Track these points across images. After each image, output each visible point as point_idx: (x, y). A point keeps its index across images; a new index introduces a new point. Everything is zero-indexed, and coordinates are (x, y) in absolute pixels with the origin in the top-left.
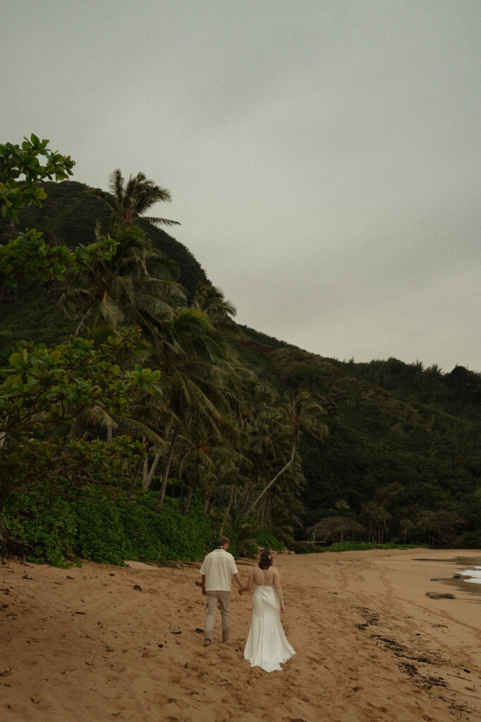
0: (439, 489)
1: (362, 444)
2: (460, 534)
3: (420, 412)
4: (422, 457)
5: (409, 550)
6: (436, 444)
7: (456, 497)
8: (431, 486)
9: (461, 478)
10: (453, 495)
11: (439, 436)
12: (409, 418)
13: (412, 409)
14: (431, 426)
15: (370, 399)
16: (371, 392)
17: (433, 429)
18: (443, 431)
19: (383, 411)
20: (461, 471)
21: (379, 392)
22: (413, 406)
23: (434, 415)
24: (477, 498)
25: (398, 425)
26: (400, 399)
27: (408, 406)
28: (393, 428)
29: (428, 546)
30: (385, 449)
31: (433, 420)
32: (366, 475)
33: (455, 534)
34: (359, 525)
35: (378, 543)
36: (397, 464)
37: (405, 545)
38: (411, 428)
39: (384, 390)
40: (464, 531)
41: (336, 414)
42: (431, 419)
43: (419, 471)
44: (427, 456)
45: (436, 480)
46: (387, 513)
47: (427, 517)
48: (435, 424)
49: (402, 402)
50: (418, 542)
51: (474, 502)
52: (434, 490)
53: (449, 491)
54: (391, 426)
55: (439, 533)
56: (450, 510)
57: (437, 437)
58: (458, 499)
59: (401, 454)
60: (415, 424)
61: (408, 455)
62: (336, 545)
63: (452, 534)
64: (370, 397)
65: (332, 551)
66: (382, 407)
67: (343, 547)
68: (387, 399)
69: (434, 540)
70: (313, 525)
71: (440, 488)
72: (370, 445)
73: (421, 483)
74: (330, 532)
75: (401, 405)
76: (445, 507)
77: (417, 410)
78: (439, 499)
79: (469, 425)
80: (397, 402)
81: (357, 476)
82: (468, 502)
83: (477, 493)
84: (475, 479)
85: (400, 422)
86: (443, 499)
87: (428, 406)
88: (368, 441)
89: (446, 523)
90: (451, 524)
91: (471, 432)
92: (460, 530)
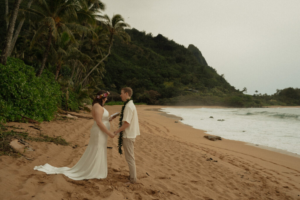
0: (150, 82)
1: (121, 62)
2: (158, 100)
4: (145, 69)
5: (140, 105)
6: (150, 64)
8: (147, 81)
9: (159, 78)
10: (156, 84)
11: (151, 61)
12: (140, 53)
13: (141, 49)
17: (149, 58)
18: (153, 59)
19: (129, 49)
20: (159, 75)
22: (141, 48)
23: (150, 52)
24: (164, 86)
25: (135, 56)
26: (137, 45)
27: (140, 48)
28: (133, 57)
29: (146, 104)
30: (130, 64)
31: (149, 54)
32: (122, 74)
36: (135, 71)
37: (138, 103)
38: (140, 57)
40: (159, 99)
43: (143, 74)
44: (146, 68)
45: (149, 78)
47: (146, 93)
48: (150, 56)
49: (138, 47)
50: (142, 102)
53: (154, 83)
54: (132, 55)
55: (150, 99)
56: (155, 90)
58: (157, 86)
59: (136, 67)
60: (142, 56)
61: (139, 68)
62: (110, 103)
63: (155, 100)
64: (125, 43)
65: (109, 105)
67: (113, 104)
68: (131, 45)
69: (148, 101)
73: (144, 79)
75: (137, 47)
76: (152, 89)
77: (143, 50)
78: (150, 86)
79: (163, 58)
80: (136, 46)
81: (118, 75)
82: (161, 87)
83: (164, 84)
84: (164, 78)
85: (136, 54)
86: (151, 86)
87: (147, 49)
88: (123, 61)
89: (153, 95)
90: (155, 96)
91: (163, 61)
92: (158, 98)
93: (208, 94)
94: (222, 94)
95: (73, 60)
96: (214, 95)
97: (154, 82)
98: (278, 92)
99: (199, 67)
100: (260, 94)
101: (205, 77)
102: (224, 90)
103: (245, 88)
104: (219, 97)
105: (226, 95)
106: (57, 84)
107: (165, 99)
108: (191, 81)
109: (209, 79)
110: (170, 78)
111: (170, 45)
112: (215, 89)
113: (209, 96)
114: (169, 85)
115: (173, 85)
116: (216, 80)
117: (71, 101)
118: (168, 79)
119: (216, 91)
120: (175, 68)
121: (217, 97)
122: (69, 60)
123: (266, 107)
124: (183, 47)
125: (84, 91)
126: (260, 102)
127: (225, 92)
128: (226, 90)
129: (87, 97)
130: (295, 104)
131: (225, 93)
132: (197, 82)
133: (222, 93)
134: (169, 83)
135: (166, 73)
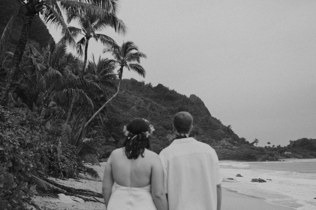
1: (119, 113)
3: (144, 101)
6: (151, 116)
9: (161, 130)
10: (158, 137)
11: (152, 112)
12: (139, 103)
13: (141, 100)
14: (148, 107)
15: (123, 94)
16: (123, 91)
17: (150, 109)
18: (154, 110)
19: (128, 100)
20: (161, 127)
21: (127, 91)
22: (141, 98)
23: (150, 103)
26: (136, 95)
27: (139, 98)
28: (133, 108)
30: (129, 116)
31: (150, 105)
32: (120, 127)
38: (140, 108)
39: (129, 91)
42: (149, 104)
48: (151, 107)
51: (167, 140)
54: (131, 107)
56: (158, 144)
57: (151, 113)
58: (160, 139)
60: (142, 106)
64: (123, 93)
66: (128, 98)
68: (130, 95)
72: (123, 114)
74: (104, 153)
75: (136, 98)
77: (143, 100)
79: (164, 108)
80: (134, 96)
81: (117, 128)
82: (164, 140)
83: (167, 137)
84: (166, 131)
85: (135, 105)
87: (147, 99)
88: (122, 112)
91: (165, 111)
93: (217, 147)
94: (232, 147)
95: (72, 89)
96: (223, 148)
98: (291, 143)
99: (203, 118)
100: (274, 146)
101: (210, 129)
102: (233, 142)
103: (257, 140)
104: (229, 150)
105: (236, 147)
106: (42, 130)
108: (197, 133)
109: (215, 131)
111: (171, 95)
112: (224, 141)
116: (223, 132)
117: (66, 158)
118: (171, 131)
119: (225, 143)
121: (227, 150)
122: (64, 90)
123: (282, 160)
124: (185, 96)
125: (88, 142)
126: (274, 154)
127: (234, 144)
128: (235, 142)
129: (93, 151)
130: (312, 156)
131: (234, 146)
132: (203, 134)
133: (231, 145)
134: (172, 135)
135: (168, 125)
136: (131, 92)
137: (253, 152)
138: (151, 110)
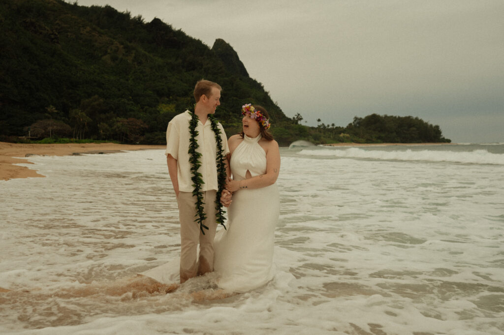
0: (132, 104)
1: (76, 67)
2: (143, 135)
3: (124, 48)
4: (122, 81)
6: (134, 72)
7: (144, 109)
8: (126, 101)
9: (149, 97)
10: (142, 108)
11: (136, 66)
12: (116, 51)
13: (118, 45)
14: (131, 59)
15: (87, 34)
16: (88, 29)
17: (133, 61)
18: (140, 63)
19: (97, 44)
20: (150, 92)
21: (94, 29)
22: (119, 42)
23: (134, 51)
24: (158, 111)
25: (107, 56)
26: (110, 36)
27: (116, 42)
28: (104, 58)
29: (119, 142)
30: (95, 72)
31: (133, 55)
32: (77, 90)
33: (139, 135)
34: (68, 126)
35: (79, 139)
36: (103, 84)
37: (100, 141)
38: (117, 59)
39: (99, 29)
40: (146, 133)
41: (58, 43)
42: (132, 53)
43: (119, 90)
44: (127, 80)
45: (131, 97)
46: (88, 117)
47: (120, 123)
48: (135, 57)
49: (112, 39)
50: (111, 139)
51: (155, 113)
52: (129, 104)
54: (102, 56)
55: (128, 133)
56: (138, 118)
58: (145, 111)
59: (106, 77)
60: (120, 56)
61: (112, 78)
63: (138, 135)
64: (87, 32)
66: (96, 41)
68: (100, 36)
69: (124, 138)
70: (30, 125)
71: (132, 102)
72: (83, 68)
73: (120, 98)
74: (43, 131)
75: (111, 41)
76: (134, 116)
77: (122, 46)
78: (131, 110)
79: (159, 61)
80: (108, 38)
81: (71, 91)
82: (151, 113)
84: (159, 98)
85: (109, 53)
86: (134, 111)
87: (129, 44)
88: (81, 65)
89: (134, 127)
90: (137, 128)
91: (159, 66)
92: (143, 132)
97: (139, 105)
98: (355, 121)
100: (323, 124)
103: (299, 115)
107: (156, 133)
110: (171, 97)
111: (175, 38)
113: (235, 128)
114: (167, 110)
115: (174, 110)
118: (166, 99)
120: (181, 80)
123: (329, 145)
124: (199, 42)
126: (320, 136)
130: (379, 141)
134: (168, 105)
135: (163, 89)
136: (102, 31)
137: (287, 132)
138: (136, 63)
